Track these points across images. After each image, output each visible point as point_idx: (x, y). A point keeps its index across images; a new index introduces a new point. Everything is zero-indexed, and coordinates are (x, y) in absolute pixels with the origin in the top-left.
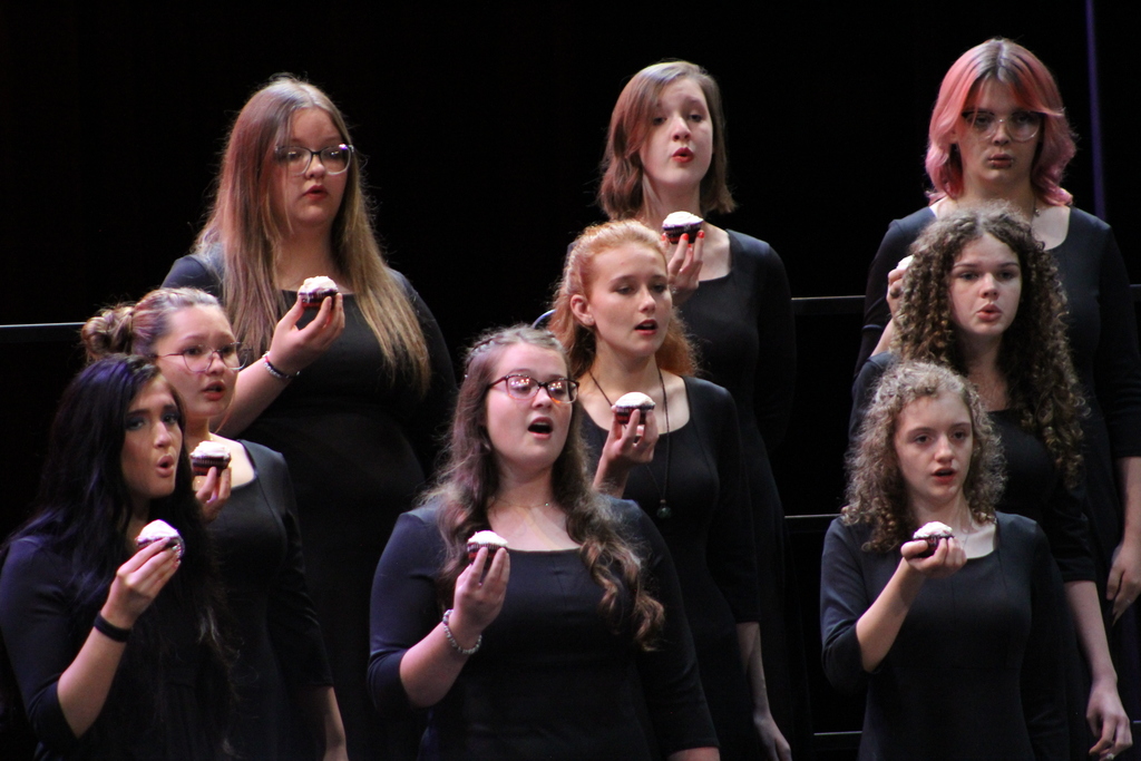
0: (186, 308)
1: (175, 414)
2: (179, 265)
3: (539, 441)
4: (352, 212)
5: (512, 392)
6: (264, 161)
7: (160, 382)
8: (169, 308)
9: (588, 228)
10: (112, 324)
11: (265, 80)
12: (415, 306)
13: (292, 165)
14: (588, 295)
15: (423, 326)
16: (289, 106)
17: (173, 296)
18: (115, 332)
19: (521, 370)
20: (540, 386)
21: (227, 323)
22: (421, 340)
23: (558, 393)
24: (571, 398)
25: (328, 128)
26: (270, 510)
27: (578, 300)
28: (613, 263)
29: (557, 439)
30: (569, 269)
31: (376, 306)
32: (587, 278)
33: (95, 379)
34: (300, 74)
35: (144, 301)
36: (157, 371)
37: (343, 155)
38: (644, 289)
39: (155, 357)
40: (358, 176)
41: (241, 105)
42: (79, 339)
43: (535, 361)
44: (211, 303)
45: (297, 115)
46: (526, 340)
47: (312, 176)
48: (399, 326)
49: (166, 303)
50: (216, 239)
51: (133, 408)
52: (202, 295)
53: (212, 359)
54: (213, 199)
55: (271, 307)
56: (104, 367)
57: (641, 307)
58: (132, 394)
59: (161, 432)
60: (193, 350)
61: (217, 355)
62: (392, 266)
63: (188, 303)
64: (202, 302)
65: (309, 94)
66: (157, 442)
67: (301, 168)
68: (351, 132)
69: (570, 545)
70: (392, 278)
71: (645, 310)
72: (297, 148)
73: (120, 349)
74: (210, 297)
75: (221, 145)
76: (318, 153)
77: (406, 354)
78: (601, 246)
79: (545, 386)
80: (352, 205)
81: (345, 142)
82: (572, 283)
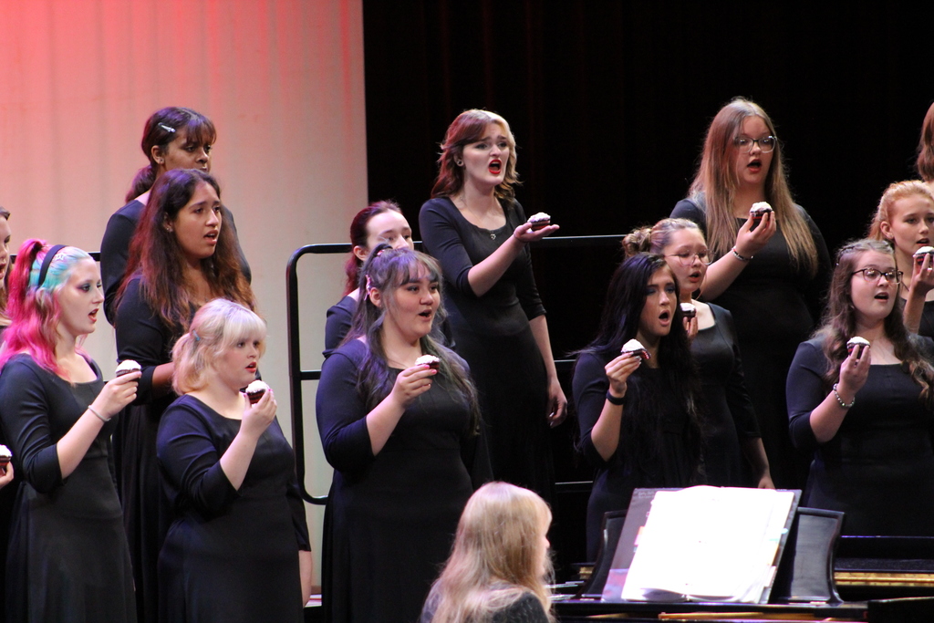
0: (681, 230)
1: (674, 288)
2: (680, 205)
3: (882, 303)
4: (777, 174)
5: (866, 277)
6: (727, 145)
7: (666, 269)
8: (671, 229)
9: (892, 184)
10: (639, 238)
11: (728, 100)
12: (809, 224)
13: (742, 148)
14: (891, 222)
15: (814, 237)
16: (742, 115)
17: (673, 223)
18: (641, 242)
19: (871, 265)
20: (882, 274)
21: (703, 238)
22: (813, 246)
23: (892, 277)
24: (898, 281)
25: (763, 128)
26: (724, 342)
27: (885, 225)
28: (906, 206)
29: (891, 302)
30: (880, 207)
31: (789, 227)
32: (891, 213)
33: (631, 266)
34: (748, 96)
35: (657, 225)
36: (664, 263)
37: (771, 142)
38: (923, 221)
39: (663, 256)
40: (779, 154)
41: (715, 114)
42: (621, 246)
43: (878, 260)
44: (694, 227)
45: (746, 120)
46: (874, 249)
47: (754, 154)
48: (801, 238)
49: (670, 227)
50: (700, 189)
51: (649, 284)
52: (690, 222)
53: (695, 258)
54: (699, 166)
55: (731, 225)
56: (634, 260)
57: (920, 231)
58: (649, 274)
59: (664, 297)
60: (684, 254)
61: (697, 256)
62: (797, 203)
63: (682, 227)
64: (689, 226)
65: (753, 108)
66: (661, 302)
67: (748, 149)
68: (776, 129)
69: (896, 361)
70: (797, 209)
71: (923, 233)
72: (747, 139)
73: (644, 250)
74: (694, 224)
75: (704, 136)
76: (757, 141)
77: (805, 254)
78: (899, 195)
79: (884, 274)
80: (776, 169)
81: (773, 135)
82: (882, 214)
